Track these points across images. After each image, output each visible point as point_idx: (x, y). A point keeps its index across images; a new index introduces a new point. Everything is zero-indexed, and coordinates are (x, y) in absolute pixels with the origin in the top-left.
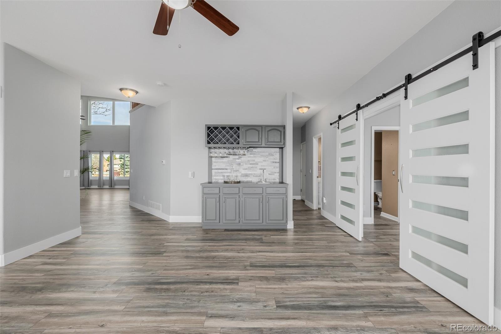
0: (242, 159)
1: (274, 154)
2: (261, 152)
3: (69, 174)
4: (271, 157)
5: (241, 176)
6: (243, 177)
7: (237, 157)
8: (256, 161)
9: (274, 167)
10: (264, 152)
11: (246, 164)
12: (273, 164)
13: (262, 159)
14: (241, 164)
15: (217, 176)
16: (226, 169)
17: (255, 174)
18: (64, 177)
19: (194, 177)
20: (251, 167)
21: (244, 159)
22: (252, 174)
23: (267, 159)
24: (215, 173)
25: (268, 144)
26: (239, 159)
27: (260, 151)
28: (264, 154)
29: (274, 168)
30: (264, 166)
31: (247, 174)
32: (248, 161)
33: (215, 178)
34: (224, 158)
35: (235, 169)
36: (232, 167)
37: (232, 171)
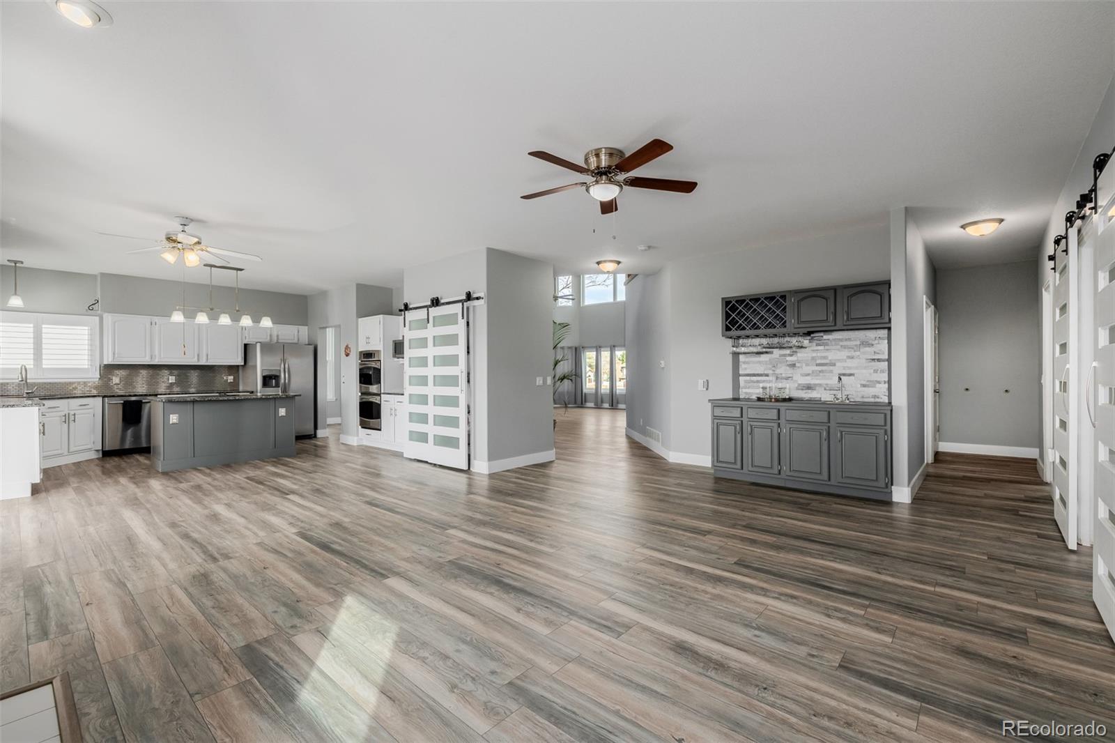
0: (799, 355)
1: (873, 343)
2: (841, 340)
3: (541, 382)
4: (867, 349)
5: (797, 389)
6: (802, 389)
7: (788, 352)
8: (830, 358)
9: (876, 371)
10: (850, 340)
11: (807, 365)
12: (873, 363)
13: (845, 353)
14: (797, 365)
15: (749, 388)
16: (767, 375)
17: (827, 384)
18: (537, 384)
19: (707, 389)
20: (820, 372)
21: (802, 354)
22: (820, 385)
23: (858, 353)
24: (746, 382)
25: (848, 323)
26: (791, 355)
27: (841, 337)
28: (848, 343)
29: (874, 372)
30: (849, 368)
31: (810, 384)
32: (813, 358)
33: (744, 390)
34: (762, 355)
35: (783, 375)
36: (778, 371)
37: (777, 378)
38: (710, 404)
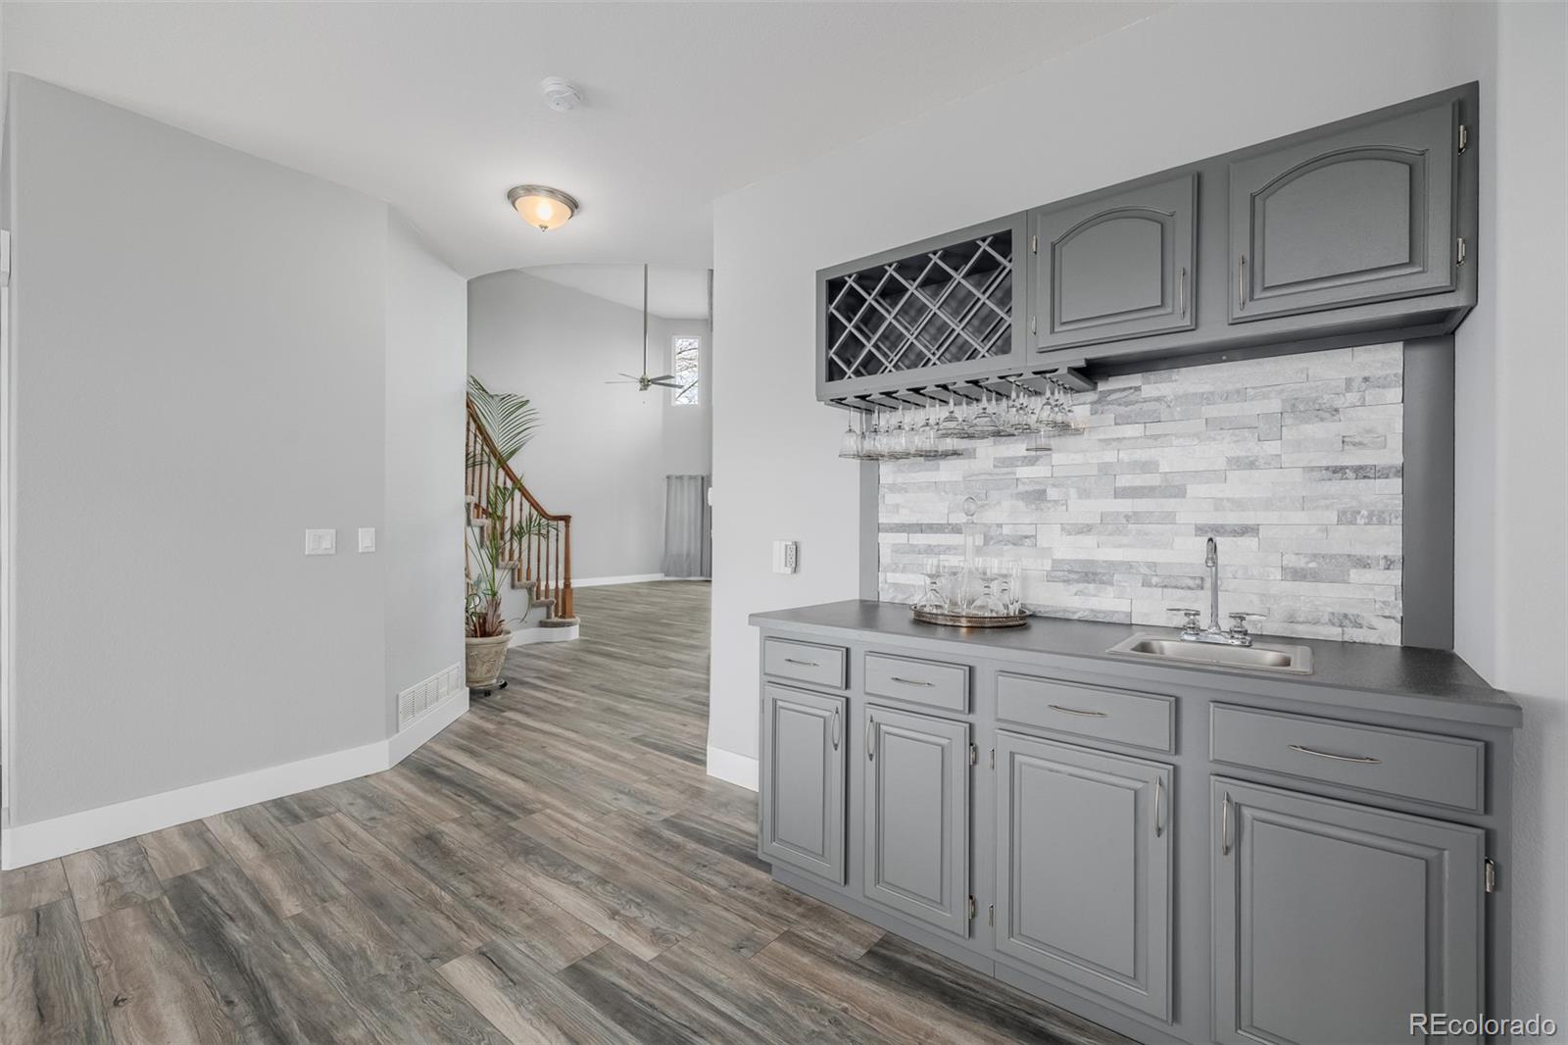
0: (1057, 458)
1: (1339, 403)
2: (1207, 398)
4: (1314, 430)
5: (1050, 578)
6: (1067, 581)
7: (1018, 448)
8: (1164, 467)
9: (1347, 517)
10: (1241, 395)
11: (1085, 494)
12: (1336, 486)
13: (1216, 452)
14: (1052, 494)
15: (904, 570)
16: (956, 529)
17: (1153, 565)
18: (307, 553)
19: (795, 570)
20: (1127, 517)
21: (1067, 457)
22: (1129, 567)
23: (1272, 448)
24: (897, 549)
25: (1254, 309)
26: (1031, 462)
27: (1207, 388)
28: (1233, 409)
29: (1339, 522)
30: (1239, 504)
31: (1093, 562)
32: (1105, 469)
33: (892, 577)
34: (943, 463)
35: (1006, 530)
36: (990, 516)
37: (987, 540)
38: (756, 630)
